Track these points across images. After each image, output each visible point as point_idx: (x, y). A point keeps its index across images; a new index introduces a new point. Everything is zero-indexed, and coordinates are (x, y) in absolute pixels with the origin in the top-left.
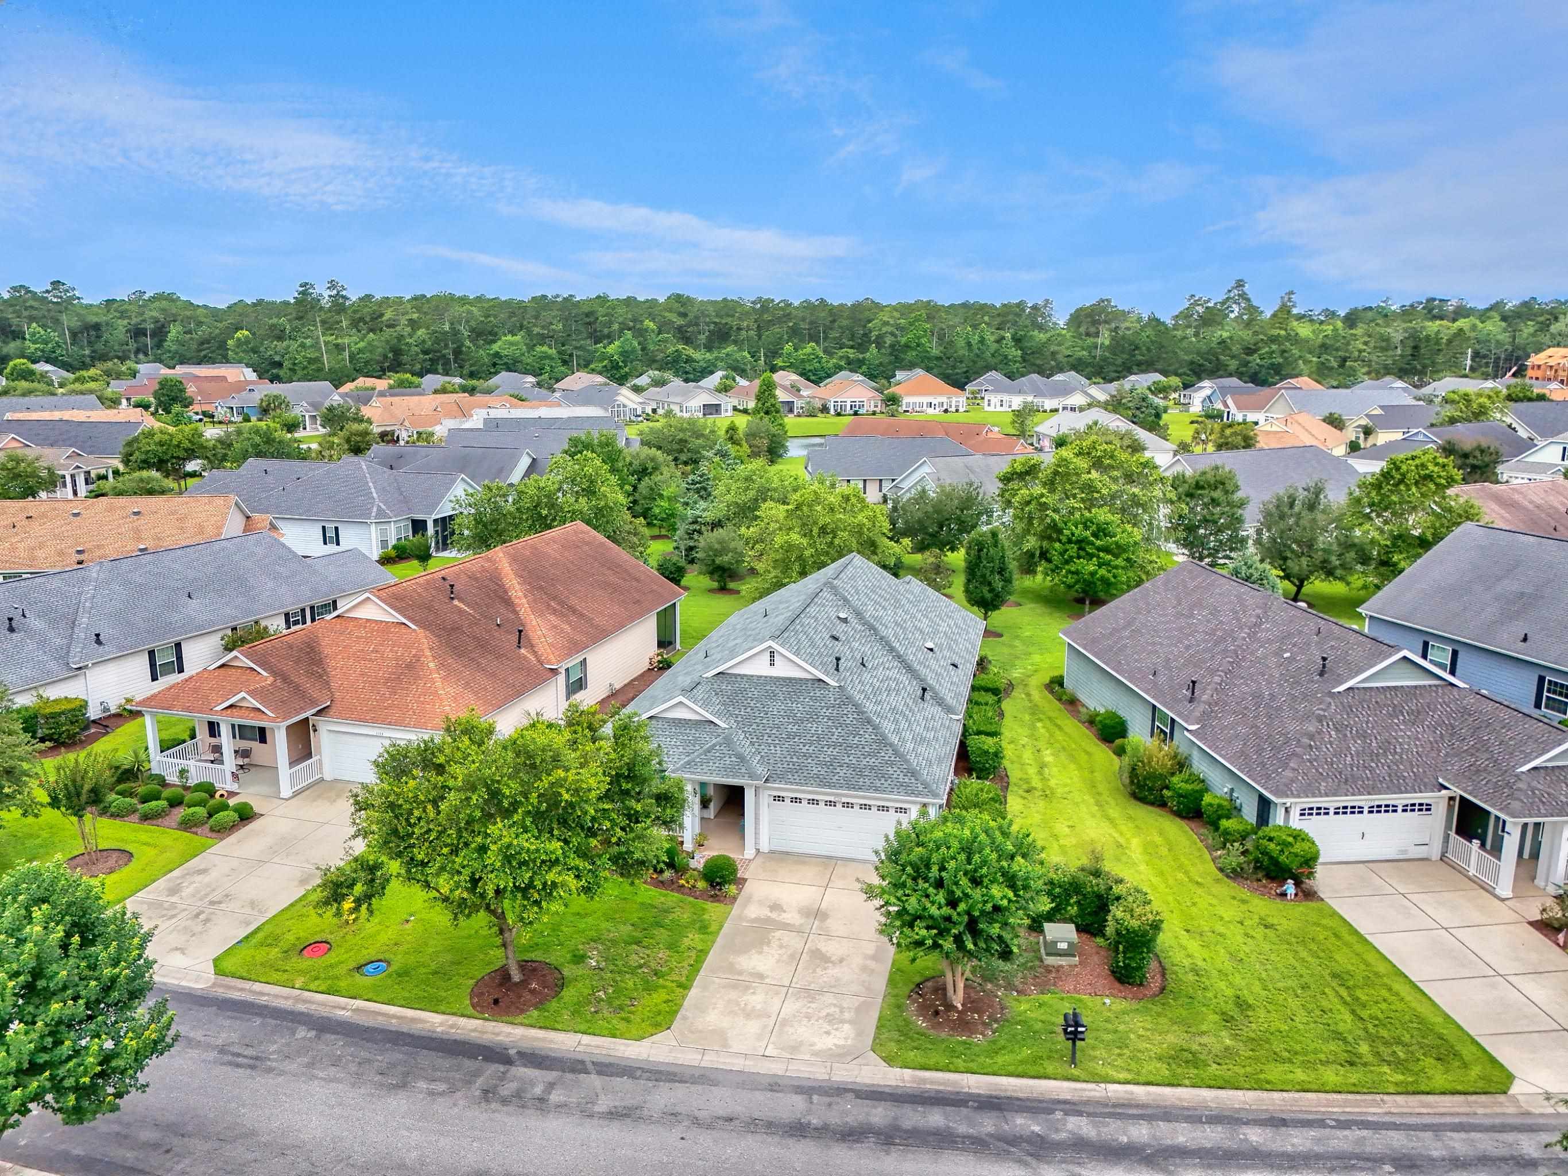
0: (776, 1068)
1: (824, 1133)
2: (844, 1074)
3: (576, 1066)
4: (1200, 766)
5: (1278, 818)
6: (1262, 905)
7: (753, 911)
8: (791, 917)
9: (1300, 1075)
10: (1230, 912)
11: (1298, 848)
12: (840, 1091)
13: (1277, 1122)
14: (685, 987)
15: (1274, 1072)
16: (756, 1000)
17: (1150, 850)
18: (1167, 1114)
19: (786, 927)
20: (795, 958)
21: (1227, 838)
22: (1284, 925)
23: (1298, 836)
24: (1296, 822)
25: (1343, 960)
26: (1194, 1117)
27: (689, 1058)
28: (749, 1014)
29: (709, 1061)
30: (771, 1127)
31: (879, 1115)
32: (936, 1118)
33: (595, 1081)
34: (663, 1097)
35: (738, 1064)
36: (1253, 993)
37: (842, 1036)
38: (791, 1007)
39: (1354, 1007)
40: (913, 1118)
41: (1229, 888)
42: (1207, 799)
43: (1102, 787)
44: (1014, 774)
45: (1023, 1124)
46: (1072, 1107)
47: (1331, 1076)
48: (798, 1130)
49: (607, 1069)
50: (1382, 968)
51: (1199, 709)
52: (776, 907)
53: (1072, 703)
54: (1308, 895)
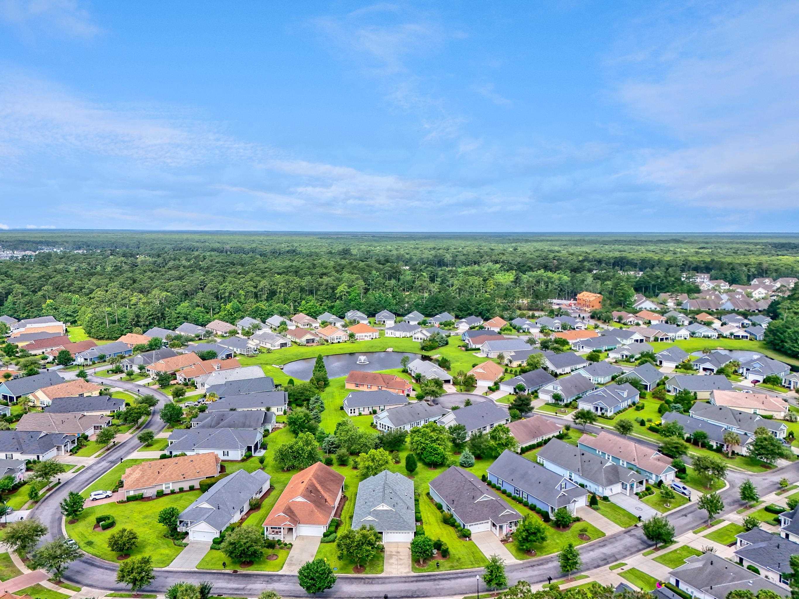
0: (400, 575)
1: (408, 582)
2: (409, 575)
3: (373, 578)
4: (454, 517)
5: (466, 527)
6: (463, 542)
7: (388, 553)
8: (394, 553)
9: (466, 567)
10: (458, 544)
11: (469, 532)
12: (408, 577)
13: (462, 573)
14: (383, 566)
15: (463, 567)
16: (394, 566)
17: (447, 534)
18: (449, 574)
19: (394, 555)
20: (397, 560)
21: (459, 531)
22: (466, 545)
23: (468, 530)
24: (469, 528)
25: (473, 550)
26: (452, 574)
27: (388, 575)
28: (394, 569)
29: (391, 575)
30: (402, 582)
31: (415, 579)
32: (422, 578)
33: (377, 580)
34: (387, 580)
35: (395, 575)
36: (461, 556)
37: (407, 570)
38: (399, 567)
39: (474, 557)
40: (419, 579)
41: (458, 540)
42: (456, 524)
43: (439, 521)
44: (423, 521)
45: (432, 577)
46: (438, 575)
47: (470, 566)
48: (406, 582)
49: (378, 578)
50: (478, 551)
51: (454, 505)
52: (391, 552)
53: (431, 499)
54: (470, 540)
